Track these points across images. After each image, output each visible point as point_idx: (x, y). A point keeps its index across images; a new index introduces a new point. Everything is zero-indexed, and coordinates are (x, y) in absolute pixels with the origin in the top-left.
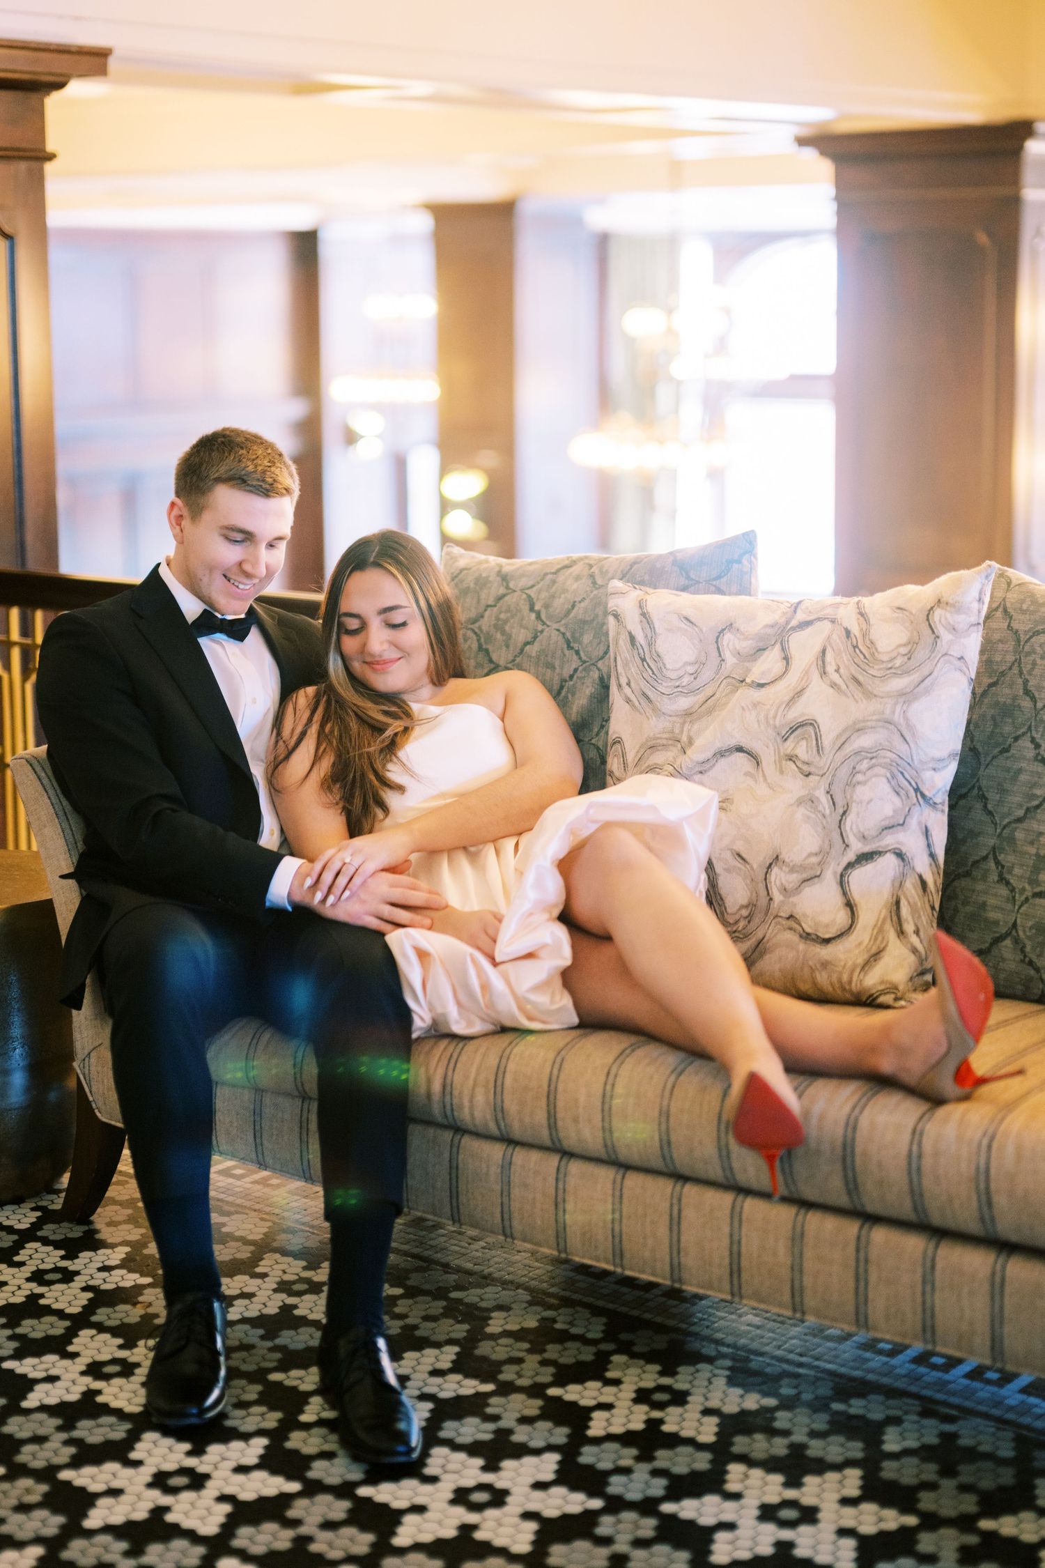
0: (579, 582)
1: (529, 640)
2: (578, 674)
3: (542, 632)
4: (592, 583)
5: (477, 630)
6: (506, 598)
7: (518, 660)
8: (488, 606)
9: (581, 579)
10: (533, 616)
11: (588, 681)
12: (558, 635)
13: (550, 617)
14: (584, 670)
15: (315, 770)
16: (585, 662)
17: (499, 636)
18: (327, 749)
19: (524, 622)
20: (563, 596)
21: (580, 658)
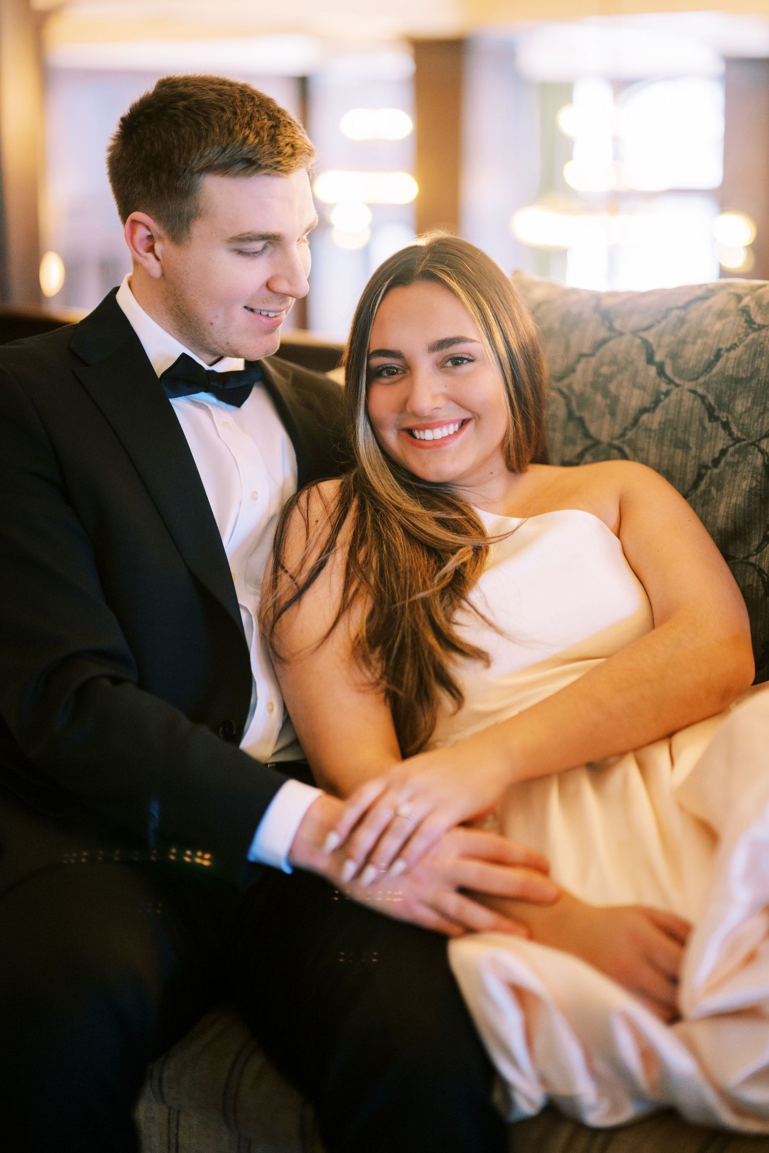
0: (724, 322)
1: (647, 405)
2: (728, 458)
3: (667, 394)
4: (746, 321)
5: (565, 390)
6: (611, 345)
7: (630, 434)
8: (582, 356)
9: (726, 316)
10: (653, 370)
11: (744, 469)
12: (694, 400)
13: (679, 372)
14: (738, 451)
15: (341, 626)
16: (738, 440)
17: (599, 398)
18: (361, 590)
19: (639, 380)
20: (699, 341)
21: (731, 434)
